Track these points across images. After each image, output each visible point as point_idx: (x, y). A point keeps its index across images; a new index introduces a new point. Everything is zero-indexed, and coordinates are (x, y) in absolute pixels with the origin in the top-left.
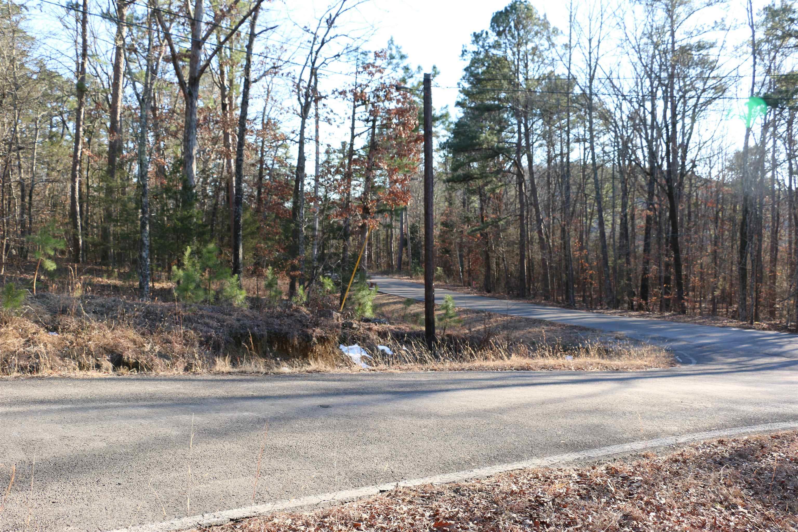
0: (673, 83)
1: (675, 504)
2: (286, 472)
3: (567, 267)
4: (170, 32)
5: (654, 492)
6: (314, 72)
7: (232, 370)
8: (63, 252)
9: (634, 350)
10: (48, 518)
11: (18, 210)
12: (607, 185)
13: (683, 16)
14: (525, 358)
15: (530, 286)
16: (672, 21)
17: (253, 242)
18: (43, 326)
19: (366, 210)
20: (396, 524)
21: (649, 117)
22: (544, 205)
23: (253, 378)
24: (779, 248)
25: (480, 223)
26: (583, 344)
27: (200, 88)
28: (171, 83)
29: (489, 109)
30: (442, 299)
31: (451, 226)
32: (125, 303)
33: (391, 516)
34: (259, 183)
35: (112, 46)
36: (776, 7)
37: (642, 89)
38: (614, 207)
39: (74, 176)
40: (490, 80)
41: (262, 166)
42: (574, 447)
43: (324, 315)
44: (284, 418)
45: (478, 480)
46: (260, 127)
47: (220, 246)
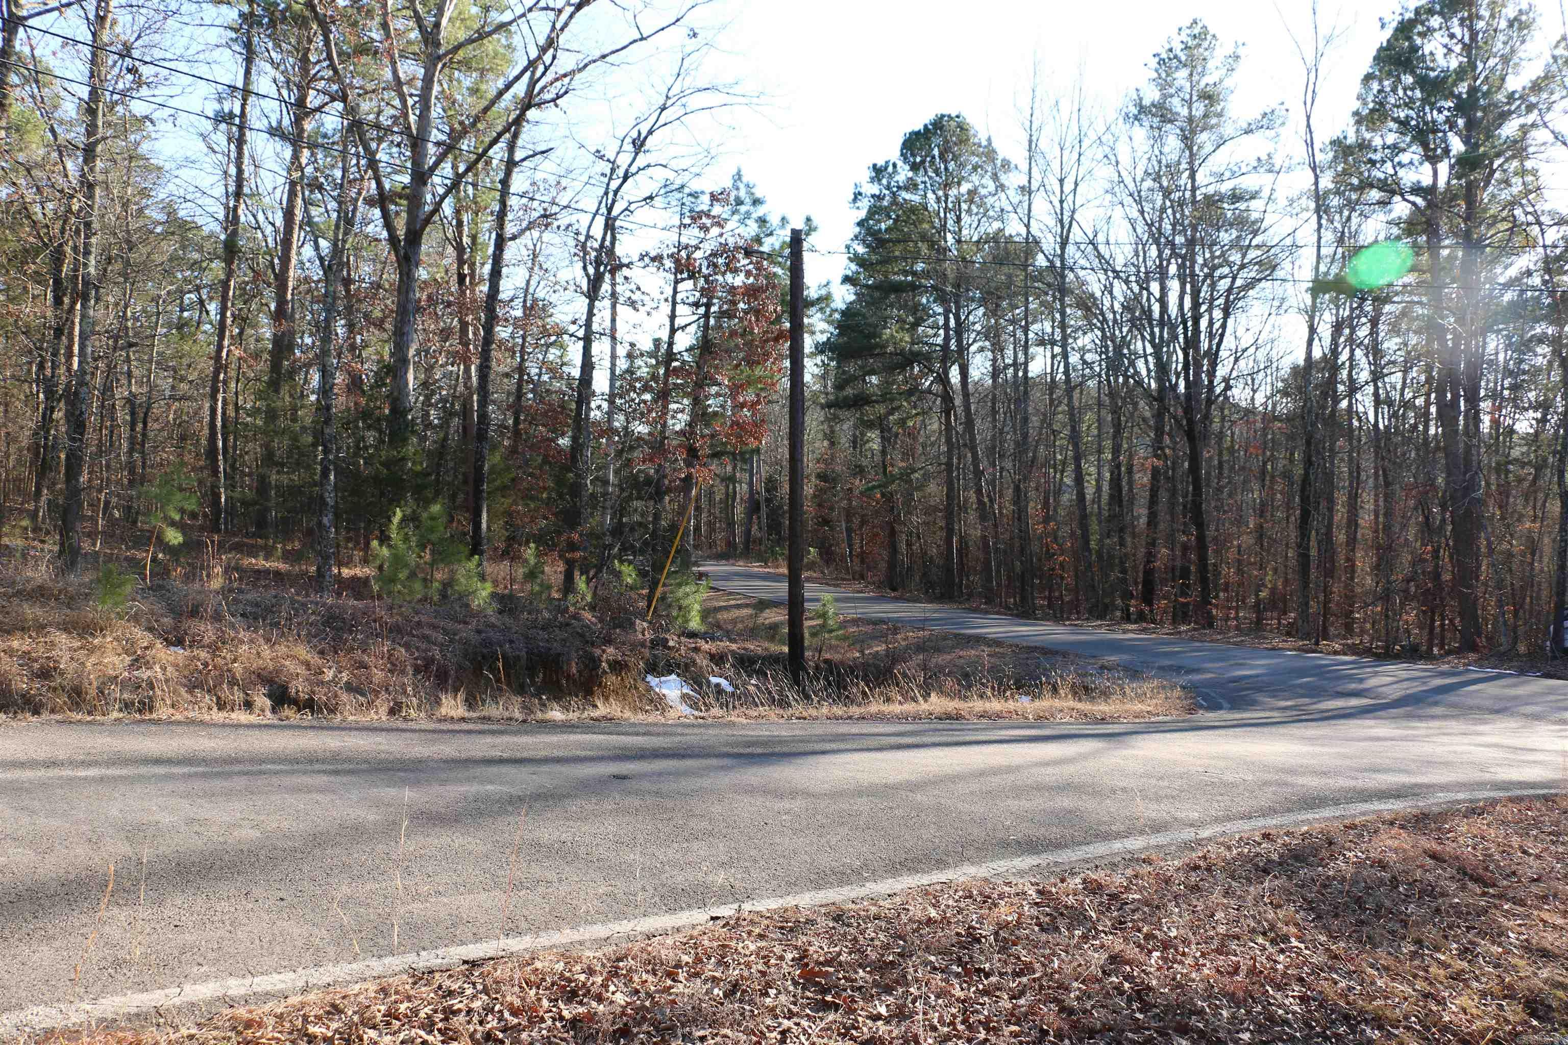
0: (1194, 254)
1: (1192, 938)
2: (556, 885)
3: (1022, 550)
4: (377, 157)
5: (1160, 919)
6: (610, 225)
7: (466, 715)
8: (193, 515)
9: (1130, 687)
10: (169, 951)
11: (125, 445)
12: (1089, 416)
13: (1208, 148)
14: (952, 699)
15: (961, 580)
16: (1192, 155)
17: (504, 503)
18: (160, 636)
19: (692, 452)
20: (736, 972)
21: (1156, 308)
22: (987, 448)
23: (502, 728)
24: (1360, 521)
25: (881, 476)
26: (1048, 677)
27: (424, 248)
28: (376, 240)
29: (898, 288)
30: (818, 600)
31: (834, 479)
32: (293, 602)
33: (728, 959)
34: (517, 405)
35: (283, 180)
36: (1349, 142)
37: (1144, 261)
38: (1100, 451)
39: (215, 392)
40: (899, 241)
41: (521, 376)
42: (1030, 846)
43: (620, 626)
44: (552, 796)
45: (873, 901)
46: (519, 313)
47: (451, 508)
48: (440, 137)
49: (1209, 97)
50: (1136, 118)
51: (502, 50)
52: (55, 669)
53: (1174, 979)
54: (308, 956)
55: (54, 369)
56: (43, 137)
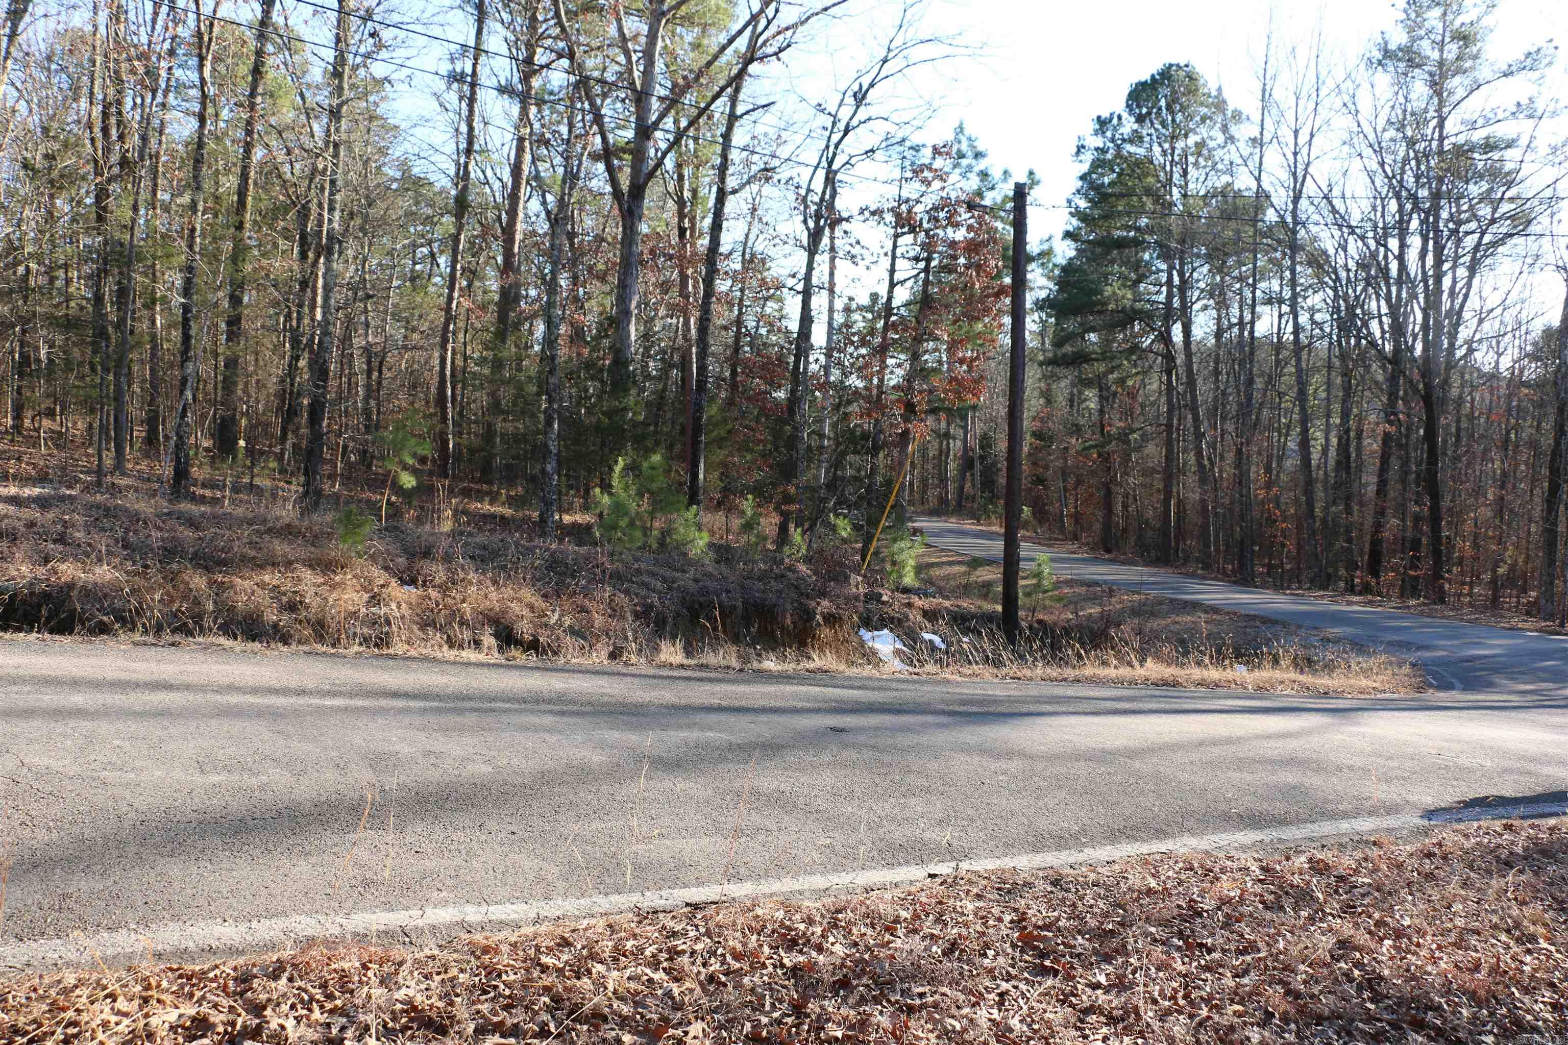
0: (1438, 208)
1: (1428, 929)
2: (776, 833)
3: (1242, 518)
4: (603, 112)
5: (1392, 906)
6: (830, 179)
7: (685, 662)
8: (424, 460)
9: (1355, 660)
10: (411, 875)
11: (362, 393)
12: (1317, 379)
13: (1460, 93)
14: (1169, 665)
15: (1177, 544)
16: (1441, 102)
17: (720, 454)
18: (394, 576)
19: (910, 407)
20: (955, 931)
21: (1394, 266)
22: (1208, 410)
23: (720, 676)
25: (1097, 436)
26: (1269, 647)
27: (646, 202)
28: (600, 194)
29: (1121, 244)
30: (1032, 560)
31: (1050, 438)
33: (946, 917)
34: (734, 358)
35: (511, 136)
37: (1383, 216)
38: (1328, 416)
39: (445, 341)
40: (1123, 196)
41: (739, 329)
42: (1253, 820)
43: (835, 580)
44: (771, 746)
45: (1092, 867)
46: (738, 267)
47: (669, 458)
48: (663, 92)
49: (1464, 38)
50: (1380, 63)
51: (723, 5)
52: (301, 602)
53: (1408, 970)
54: (539, 890)
55: (299, 319)
56: (293, 102)
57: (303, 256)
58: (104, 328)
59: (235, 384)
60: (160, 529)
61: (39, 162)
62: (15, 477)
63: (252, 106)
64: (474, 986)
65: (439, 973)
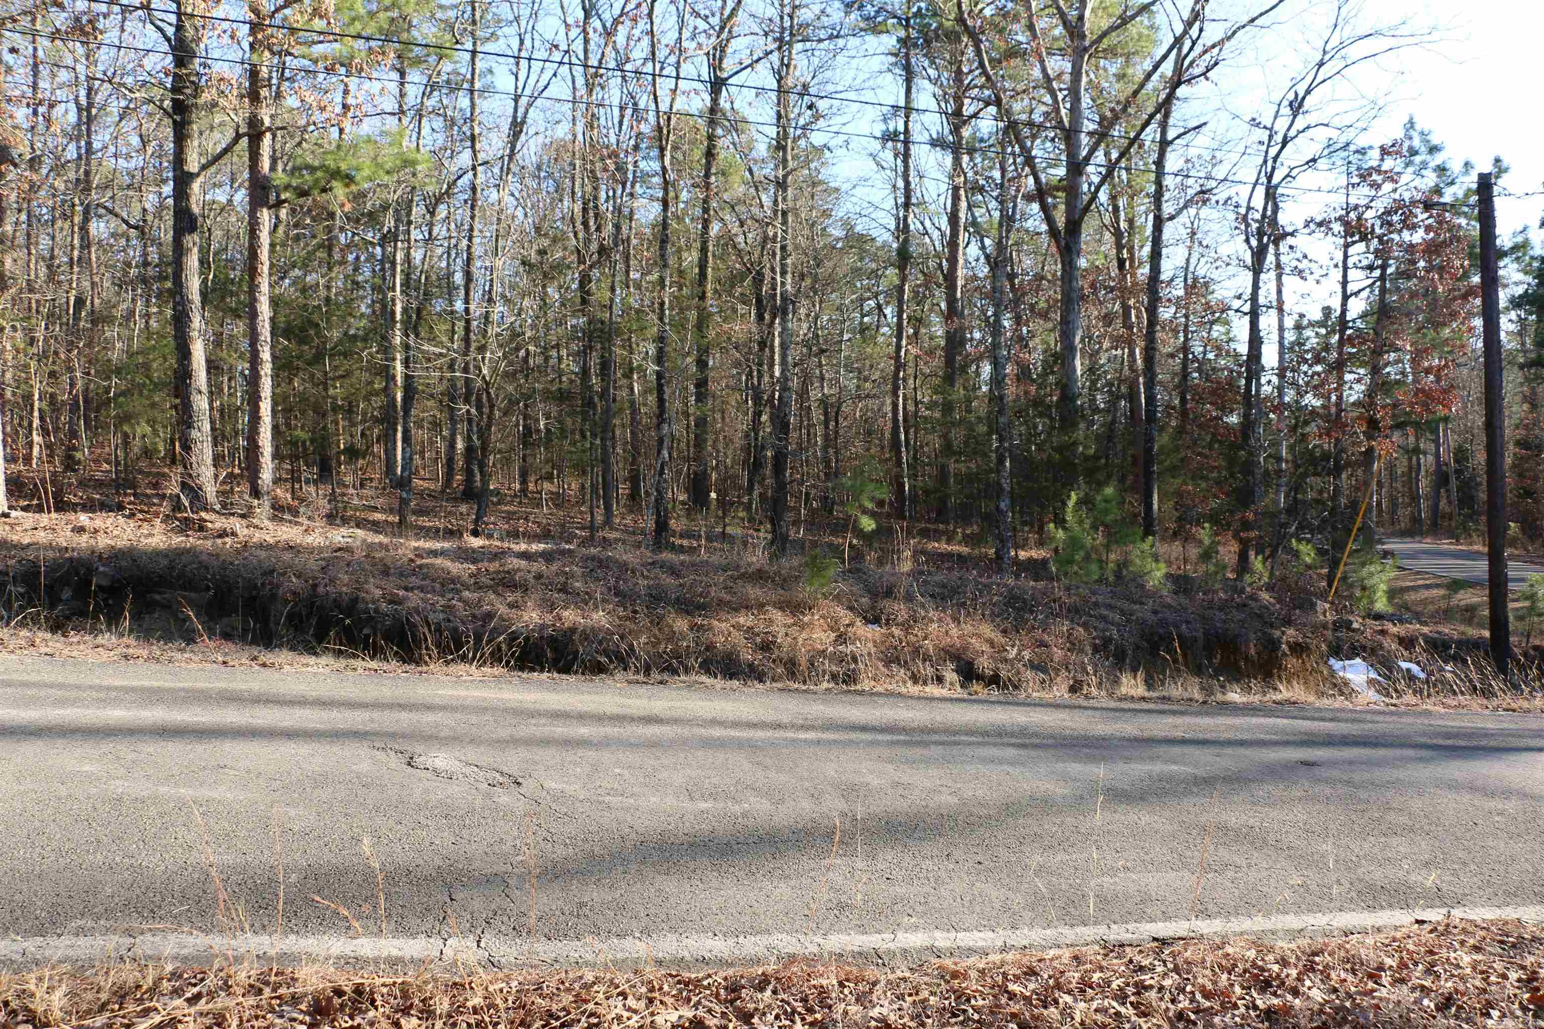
2: (1245, 870)
4: (1033, 153)
6: (1271, 194)
7: (1146, 694)
8: (882, 504)
10: (883, 900)
11: (820, 442)
17: (1174, 484)
18: (860, 615)
19: (1373, 424)
20: (1449, 984)
23: (1183, 709)
27: (1083, 236)
28: (1036, 233)
33: (1439, 968)
34: (1182, 385)
35: (946, 186)
39: (896, 389)
41: (1186, 356)
43: (1300, 607)
44: (1238, 780)
46: (1181, 293)
47: (1122, 490)
48: (1092, 127)
51: (1146, 32)
52: (773, 642)
54: (1005, 918)
55: (760, 377)
56: (742, 177)
57: (760, 317)
58: (591, 398)
59: (705, 440)
60: (647, 578)
61: (534, 257)
62: (524, 535)
63: (708, 186)
64: (944, 1009)
65: (910, 995)
